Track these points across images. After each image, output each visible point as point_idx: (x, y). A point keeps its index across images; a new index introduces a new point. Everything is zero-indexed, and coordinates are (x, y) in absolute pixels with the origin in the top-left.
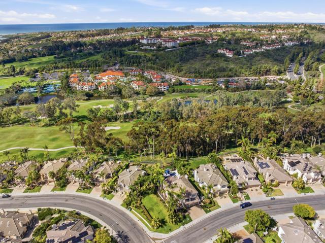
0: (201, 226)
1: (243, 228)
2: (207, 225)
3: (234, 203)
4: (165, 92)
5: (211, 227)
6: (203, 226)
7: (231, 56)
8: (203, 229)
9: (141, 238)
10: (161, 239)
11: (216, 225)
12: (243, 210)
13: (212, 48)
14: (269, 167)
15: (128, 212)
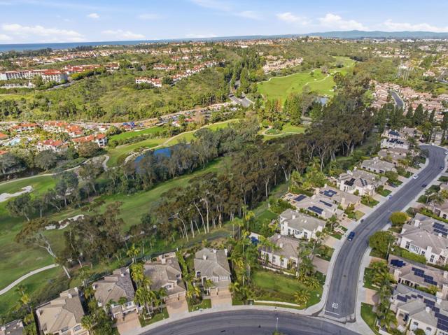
0: (338, 275)
1: (371, 257)
2: (342, 271)
3: (340, 239)
4: (103, 147)
5: (347, 271)
6: (340, 275)
7: (160, 85)
8: (343, 278)
9: (303, 323)
10: (321, 310)
11: (349, 267)
12: (354, 242)
13: (121, 78)
14: (336, 193)
15: (251, 307)
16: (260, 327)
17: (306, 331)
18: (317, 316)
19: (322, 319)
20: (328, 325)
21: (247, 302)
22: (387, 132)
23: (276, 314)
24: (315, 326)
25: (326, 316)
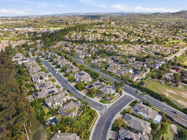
9: (104, 118)
10: (100, 112)
15: (92, 133)
16: (103, 132)
17: (108, 118)
18: (102, 114)
19: (103, 113)
20: (106, 112)
21: (89, 134)
22: (14, 58)
23: (98, 125)
24: (106, 115)
25: (102, 111)
